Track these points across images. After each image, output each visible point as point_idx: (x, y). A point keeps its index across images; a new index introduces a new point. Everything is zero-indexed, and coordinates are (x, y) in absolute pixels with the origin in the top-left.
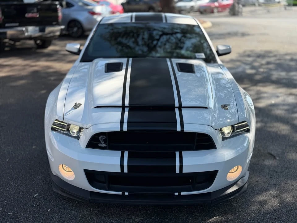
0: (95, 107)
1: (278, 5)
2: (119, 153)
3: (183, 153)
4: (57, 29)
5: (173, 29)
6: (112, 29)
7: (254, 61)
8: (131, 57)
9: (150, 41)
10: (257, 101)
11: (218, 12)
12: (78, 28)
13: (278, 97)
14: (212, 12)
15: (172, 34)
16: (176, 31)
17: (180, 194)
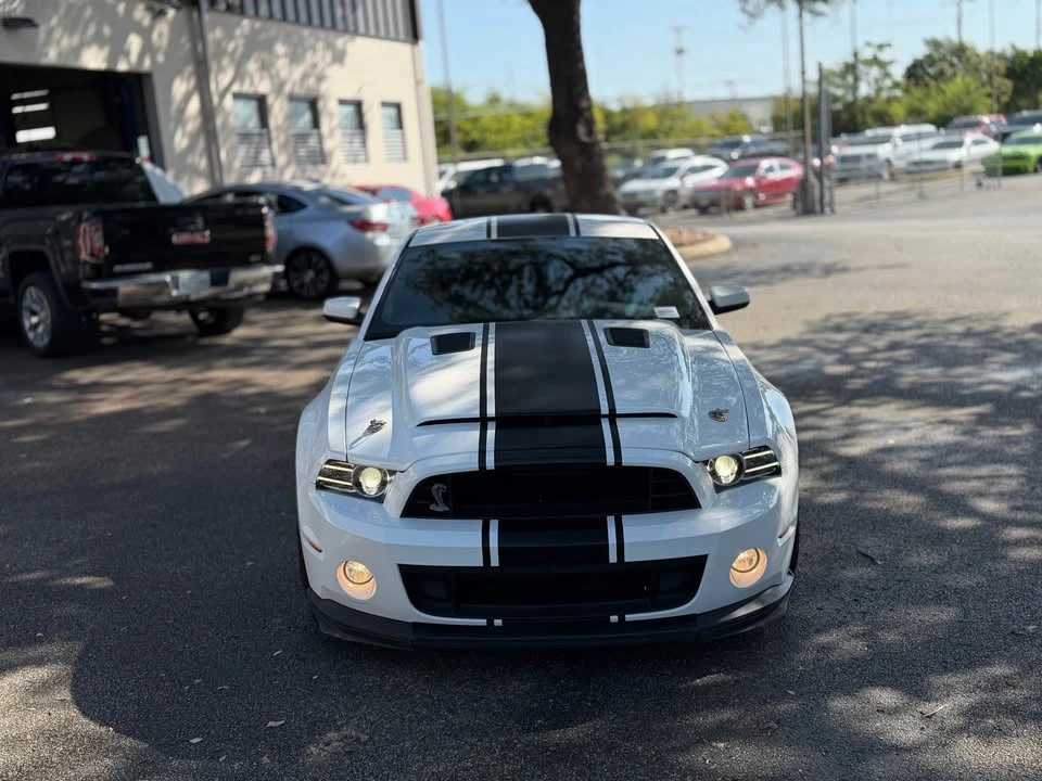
0: (420, 425)
1: (957, 173)
2: (479, 523)
3: (625, 518)
4: (260, 276)
5: (602, 252)
6: (432, 263)
7: (851, 342)
8: (492, 321)
9: (540, 300)
10: (848, 442)
11: (757, 206)
12: (319, 272)
13: (907, 429)
14: (739, 206)
15: (600, 270)
16: (610, 257)
17: (622, 619)
